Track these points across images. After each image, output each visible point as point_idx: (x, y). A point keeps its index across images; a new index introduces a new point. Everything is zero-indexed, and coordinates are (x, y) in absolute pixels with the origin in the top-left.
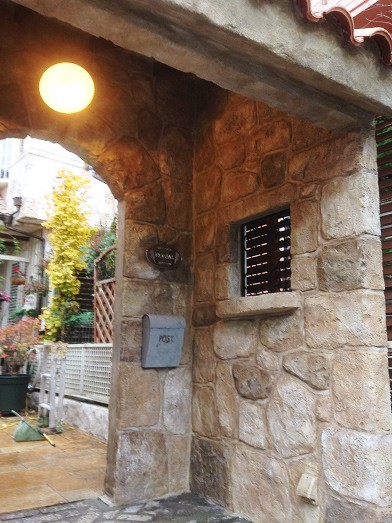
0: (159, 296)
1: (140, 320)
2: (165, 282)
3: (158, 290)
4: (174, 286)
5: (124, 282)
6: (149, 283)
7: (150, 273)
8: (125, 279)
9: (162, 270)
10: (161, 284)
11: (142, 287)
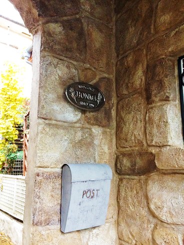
0: (80, 142)
1: (59, 170)
2: (87, 126)
3: (79, 134)
4: (97, 131)
5: (39, 124)
6: (69, 126)
7: (70, 115)
8: (41, 121)
9: (83, 112)
10: (82, 128)
11: (61, 131)
